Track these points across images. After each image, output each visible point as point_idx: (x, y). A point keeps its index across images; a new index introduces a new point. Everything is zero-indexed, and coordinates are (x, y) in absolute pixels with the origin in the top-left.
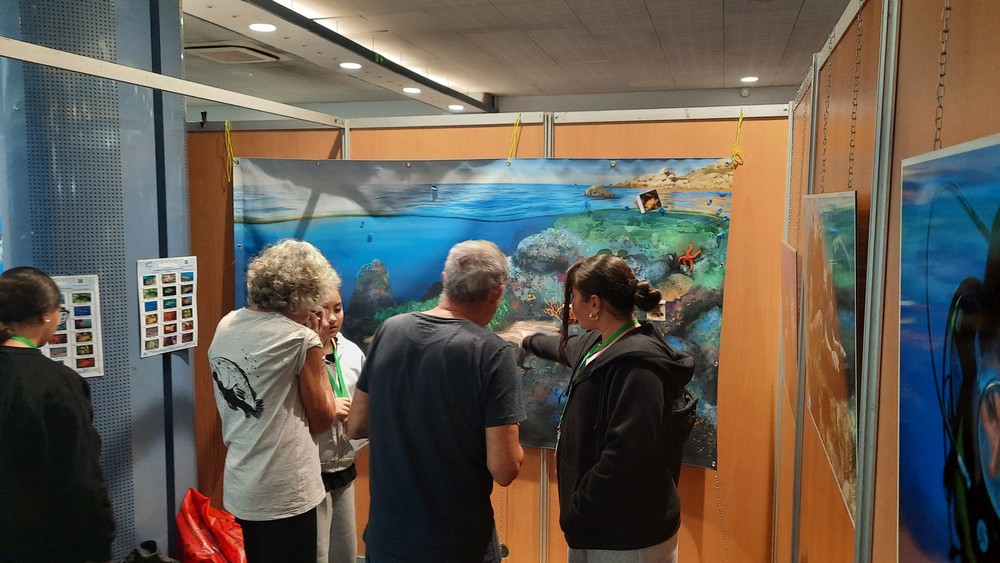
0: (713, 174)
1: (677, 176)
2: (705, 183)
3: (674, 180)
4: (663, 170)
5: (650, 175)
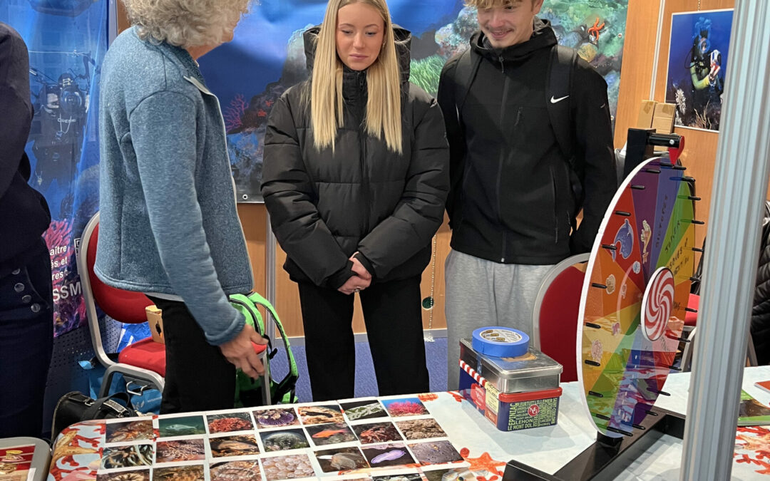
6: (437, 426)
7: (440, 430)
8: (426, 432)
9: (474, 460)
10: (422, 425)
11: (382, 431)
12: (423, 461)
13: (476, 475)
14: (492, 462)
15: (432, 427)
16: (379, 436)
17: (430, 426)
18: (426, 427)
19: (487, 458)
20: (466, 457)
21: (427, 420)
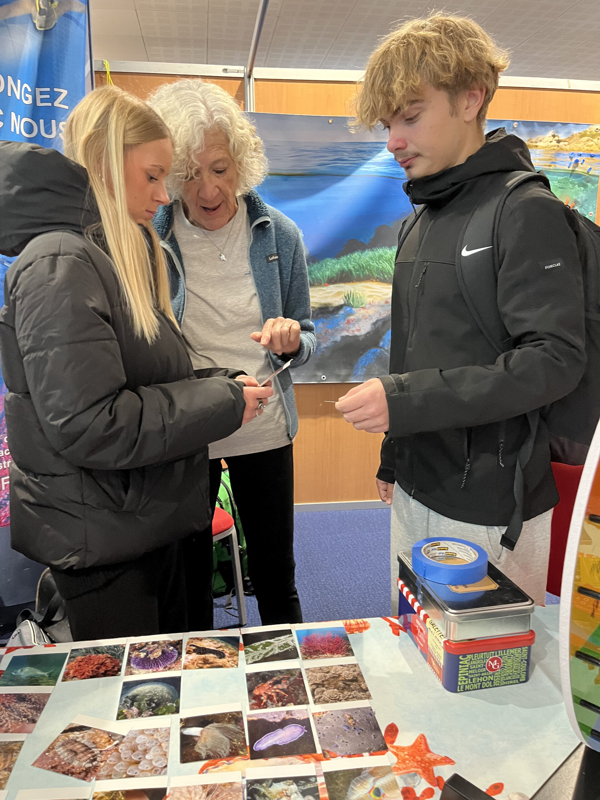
0: (586, 138)
1: (560, 139)
2: (580, 145)
3: (559, 142)
4: (551, 133)
5: (540, 137)
6: (360, 679)
7: (363, 686)
8: (344, 689)
9: (403, 749)
10: (339, 675)
11: (283, 686)
12: (328, 749)
13: (401, 784)
14: (428, 755)
15: (352, 681)
16: (278, 694)
17: (351, 678)
18: (344, 681)
19: (423, 747)
20: (393, 742)
21: (348, 666)
